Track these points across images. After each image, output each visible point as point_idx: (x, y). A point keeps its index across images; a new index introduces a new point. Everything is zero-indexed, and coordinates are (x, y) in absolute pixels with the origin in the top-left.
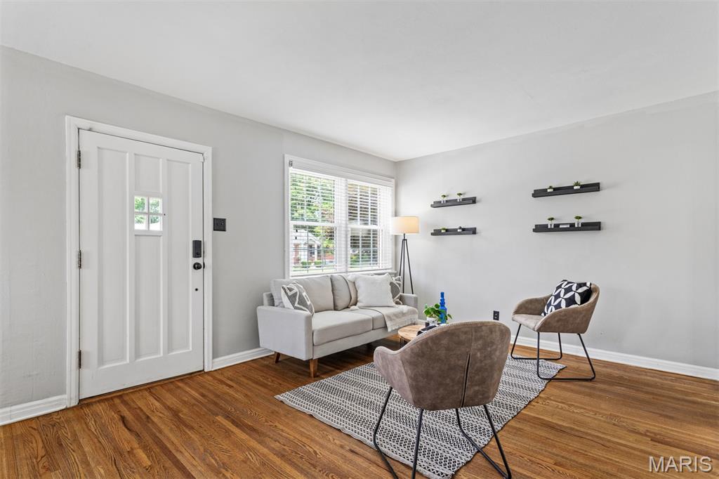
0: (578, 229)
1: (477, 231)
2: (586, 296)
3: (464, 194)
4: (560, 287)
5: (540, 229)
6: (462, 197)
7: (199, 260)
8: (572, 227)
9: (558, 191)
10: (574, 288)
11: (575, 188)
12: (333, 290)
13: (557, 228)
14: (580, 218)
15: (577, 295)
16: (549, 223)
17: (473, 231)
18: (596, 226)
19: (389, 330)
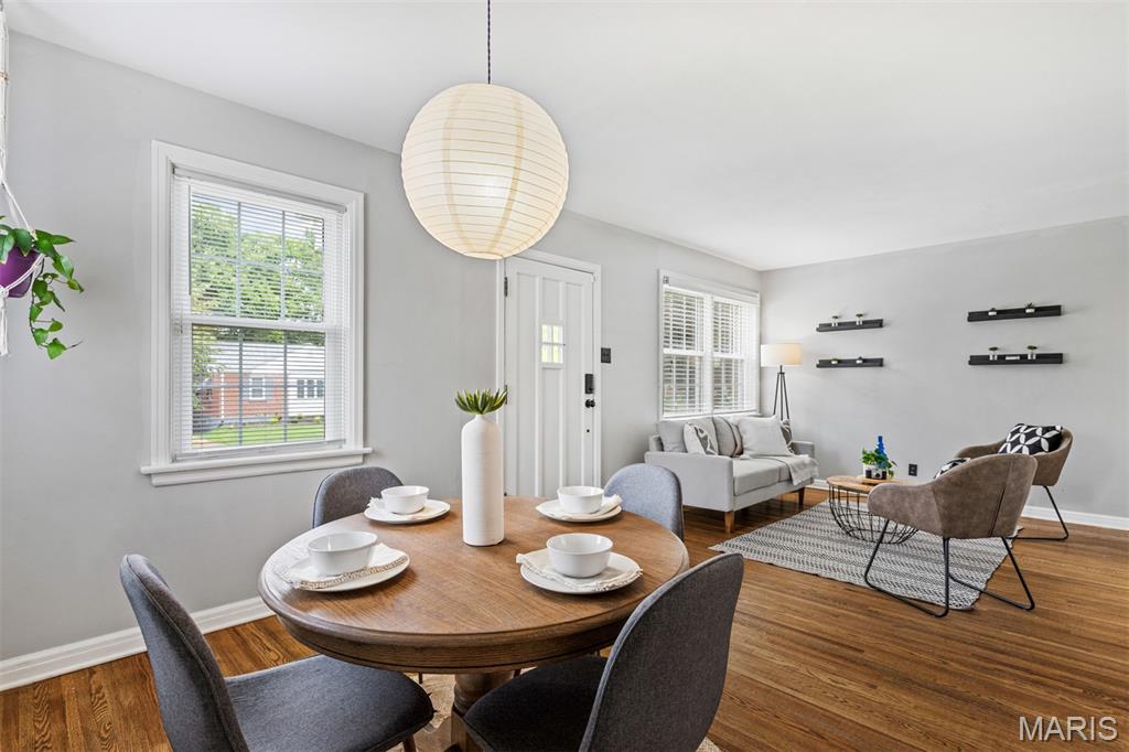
0: (1032, 362)
1: (885, 362)
2: (1055, 442)
3: (866, 315)
4: (1017, 431)
5: (976, 361)
6: (862, 319)
7: (590, 397)
8: (1023, 359)
9: (1004, 314)
10: (1039, 432)
11: (1028, 311)
12: (717, 435)
13: (1002, 360)
14: (1035, 348)
15: (1043, 441)
16: (991, 353)
17: (879, 363)
18: (1056, 359)
19: (795, 483)
